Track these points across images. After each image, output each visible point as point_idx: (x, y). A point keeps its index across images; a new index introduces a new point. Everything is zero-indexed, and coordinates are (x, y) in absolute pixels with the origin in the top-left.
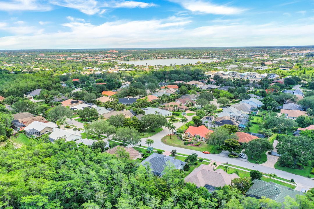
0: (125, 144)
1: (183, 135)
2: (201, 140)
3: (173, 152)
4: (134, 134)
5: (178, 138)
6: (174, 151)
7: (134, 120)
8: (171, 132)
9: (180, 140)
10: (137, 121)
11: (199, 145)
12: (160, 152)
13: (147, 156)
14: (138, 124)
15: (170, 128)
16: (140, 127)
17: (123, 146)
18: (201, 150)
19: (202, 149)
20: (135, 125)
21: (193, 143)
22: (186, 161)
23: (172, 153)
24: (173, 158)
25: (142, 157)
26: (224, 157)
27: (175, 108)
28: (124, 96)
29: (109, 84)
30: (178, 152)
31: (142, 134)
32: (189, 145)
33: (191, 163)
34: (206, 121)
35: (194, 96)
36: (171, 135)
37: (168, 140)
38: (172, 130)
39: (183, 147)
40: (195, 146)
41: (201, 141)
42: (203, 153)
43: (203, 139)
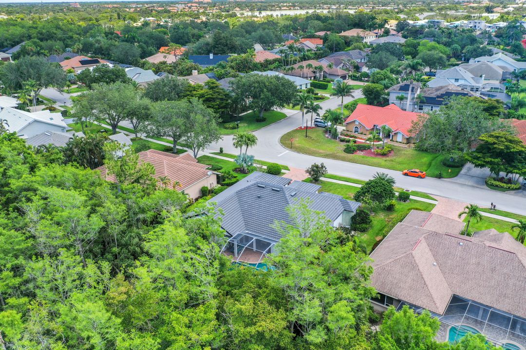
0: (177, 147)
1: (340, 128)
2: (392, 140)
3: (313, 170)
4: (199, 117)
5: (327, 136)
6: (317, 167)
7: (212, 88)
8: (308, 119)
9: (333, 140)
10: (217, 92)
11: (390, 152)
12: (274, 171)
13: (234, 180)
14: (222, 99)
15: (305, 110)
16: (225, 107)
17: (173, 153)
18: (398, 166)
19: (400, 163)
20: (210, 101)
21: (369, 148)
22: (357, 198)
23: (310, 173)
24: (315, 187)
25: (218, 183)
26: (473, 187)
27: (318, 75)
28: (202, 52)
29: (176, 34)
30: (330, 171)
31: (231, 126)
32: (360, 154)
33: (375, 204)
34: (402, 94)
35: (360, 53)
36: (307, 128)
37: (299, 141)
38: (310, 114)
39: (343, 159)
40: (378, 155)
41: (392, 143)
42: (406, 174)
43: (399, 138)
